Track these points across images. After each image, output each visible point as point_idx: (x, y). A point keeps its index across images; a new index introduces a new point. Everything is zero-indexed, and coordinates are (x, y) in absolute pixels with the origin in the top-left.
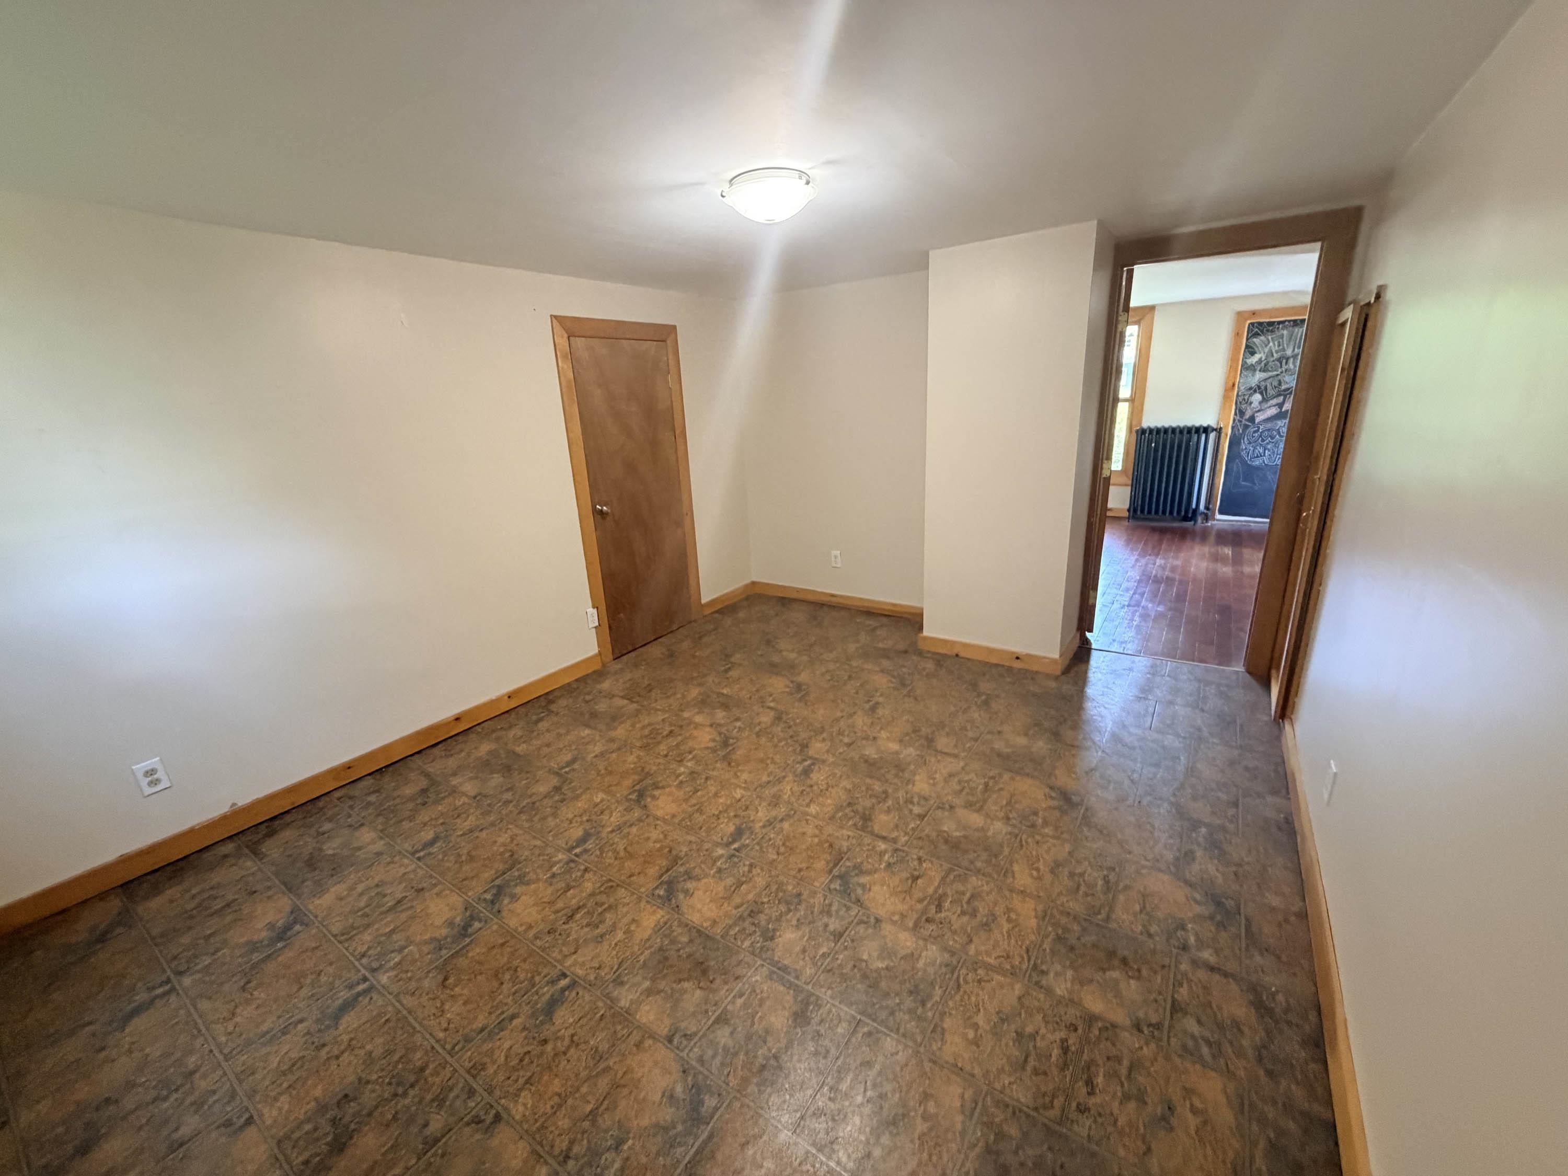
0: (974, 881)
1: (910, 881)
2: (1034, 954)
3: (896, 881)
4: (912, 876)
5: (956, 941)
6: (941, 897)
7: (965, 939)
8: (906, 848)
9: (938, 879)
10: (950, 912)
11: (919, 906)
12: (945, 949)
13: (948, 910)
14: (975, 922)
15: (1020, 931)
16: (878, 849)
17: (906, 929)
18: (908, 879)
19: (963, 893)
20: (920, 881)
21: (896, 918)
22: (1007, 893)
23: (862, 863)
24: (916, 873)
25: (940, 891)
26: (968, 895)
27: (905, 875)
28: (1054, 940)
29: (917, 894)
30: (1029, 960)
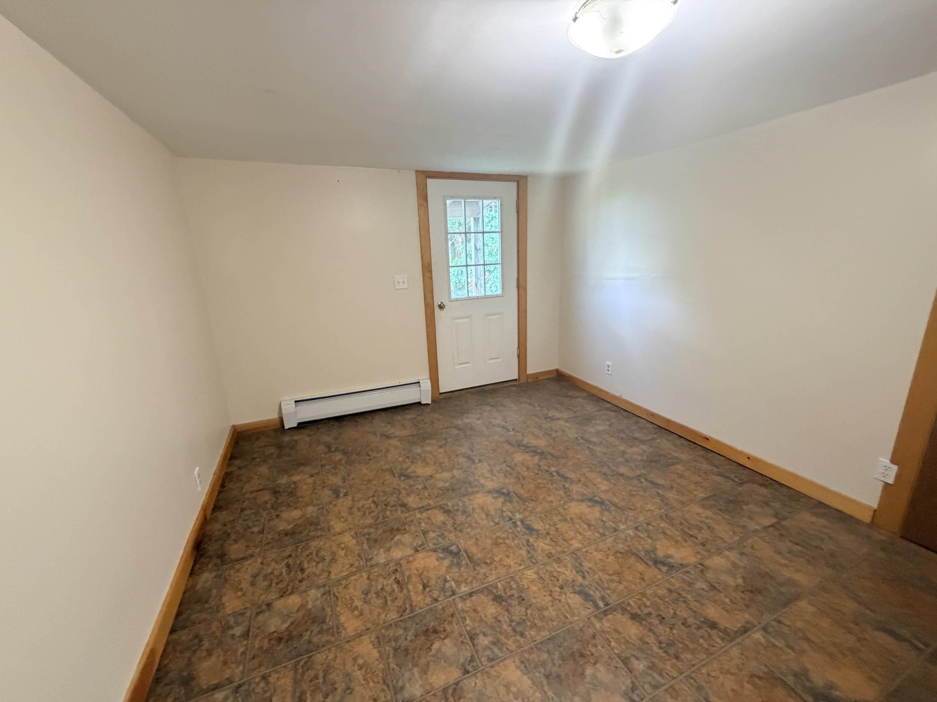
0: (393, 616)
1: (425, 582)
2: (333, 598)
3: (432, 575)
4: (427, 586)
5: (375, 572)
6: (402, 588)
7: (371, 577)
8: (451, 599)
9: (414, 597)
10: (390, 584)
11: (407, 573)
12: (377, 564)
13: (392, 584)
14: (373, 590)
15: (347, 606)
16: (464, 585)
17: (401, 559)
18: (428, 581)
19: (393, 601)
20: (421, 587)
21: (411, 559)
22: (369, 625)
23: (459, 569)
24: (428, 589)
25: (405, 591)
26: (389, 603)
27: (432, 583)
28: (325, 617)
29: (414, 579)
30: (334, 594)
